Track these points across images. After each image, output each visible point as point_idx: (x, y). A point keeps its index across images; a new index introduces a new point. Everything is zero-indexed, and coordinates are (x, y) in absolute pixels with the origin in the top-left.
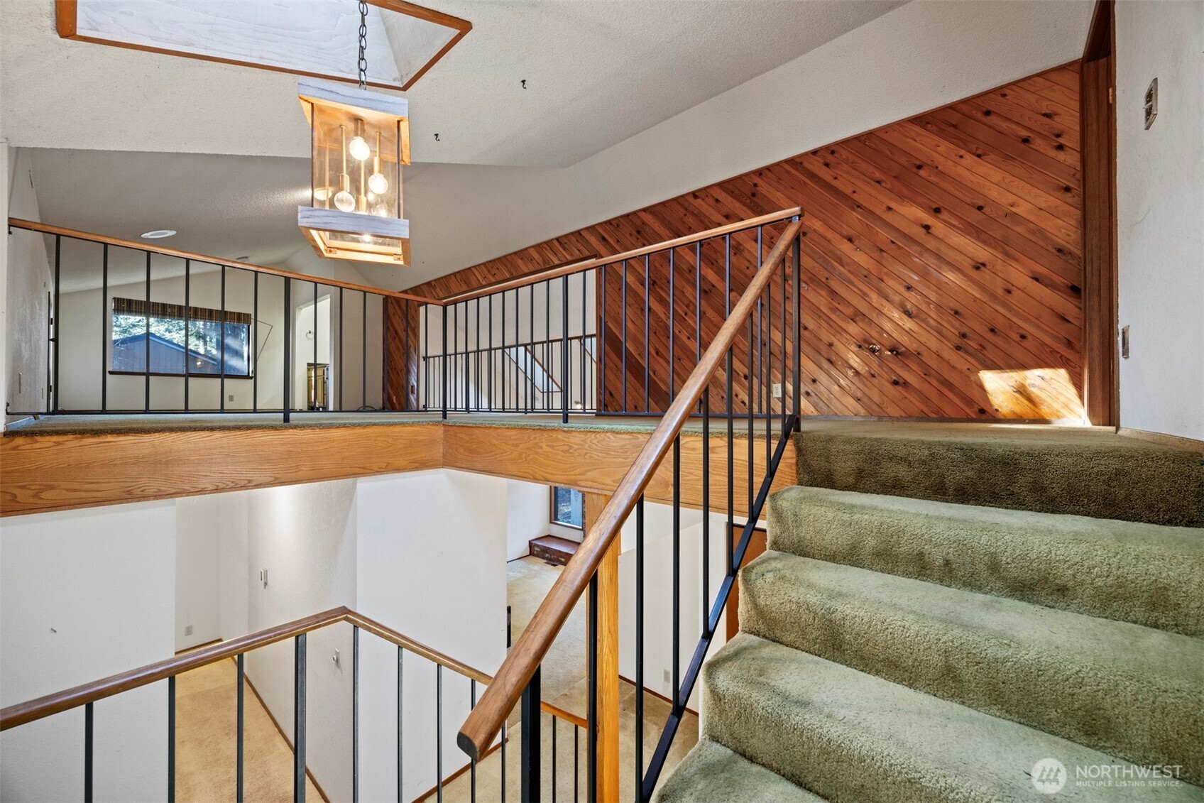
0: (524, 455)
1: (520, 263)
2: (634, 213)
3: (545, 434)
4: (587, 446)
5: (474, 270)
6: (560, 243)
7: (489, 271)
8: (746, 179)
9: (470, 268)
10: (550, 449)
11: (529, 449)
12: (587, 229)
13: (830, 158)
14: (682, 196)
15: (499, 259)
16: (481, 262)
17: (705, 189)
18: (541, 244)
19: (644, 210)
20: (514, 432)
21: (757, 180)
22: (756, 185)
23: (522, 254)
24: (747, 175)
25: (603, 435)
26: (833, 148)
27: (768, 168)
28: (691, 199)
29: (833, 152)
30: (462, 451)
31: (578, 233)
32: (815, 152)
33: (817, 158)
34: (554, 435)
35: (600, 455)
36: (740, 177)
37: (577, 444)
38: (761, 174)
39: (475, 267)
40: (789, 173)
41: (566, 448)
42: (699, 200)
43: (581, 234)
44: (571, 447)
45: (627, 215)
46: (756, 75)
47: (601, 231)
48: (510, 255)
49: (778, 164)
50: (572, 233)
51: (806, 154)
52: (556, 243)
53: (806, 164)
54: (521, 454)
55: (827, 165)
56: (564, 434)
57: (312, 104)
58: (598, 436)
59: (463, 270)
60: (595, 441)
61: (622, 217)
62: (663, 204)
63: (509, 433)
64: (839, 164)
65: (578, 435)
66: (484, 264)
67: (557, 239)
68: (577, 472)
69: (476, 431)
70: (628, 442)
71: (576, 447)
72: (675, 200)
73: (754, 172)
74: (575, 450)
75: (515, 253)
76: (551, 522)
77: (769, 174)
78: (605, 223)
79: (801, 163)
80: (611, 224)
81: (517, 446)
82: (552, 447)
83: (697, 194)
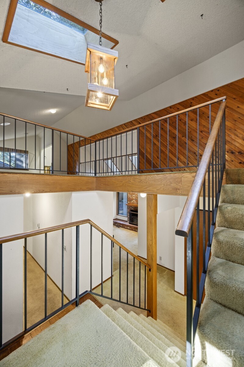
0: (124, 184)
1: (112, 132)
2: (150, 114)
3: (132, 177)
4: (147, 180)
5: (97, 135)
6: (125, 125)
7: (102, 135)
8: (188, 101)
9: (95, 135)
10: (133, 182)
11: (126, 182)
12: (134, 120)
13: (217, 92)
14: (166, 108)
15: (105, 131)
16: (99, 133)
17: (174, 105)
18: (119, 126)
19: (153, 113)
20: (121, 178)
21: (192, 101)
22: (191, 103)
23: (112, 129)
24: (189, 100)
25: (153, 176)
26: (219, 89)
27: (196, 97)
28: (169, 109)
29: (218, 90)
30: (102, 185)
31: (131, 122)
32: (212, 91)
33: (213, 93)
34: (135, 177)
35: (152, 182)
36: (186, 101)
37: (144, 179)
38: (193, 99)
39: (97, 134)
40: (203, 98)
41: (140, 181)
42: (172, 109)
43: (132, 122)
44: (141, 180)
45: (148, 115)
46: (195, 66)
47: (139, 121)
48: (109, 130)
49: (199, 96)
50: (129, 122)
51: (209, 92)
52: (124, 125)
53: (209, 95)
54: (123, 184)
55: (216, 95)
56: (139, 177)
57: (90, 52)
58: (151, 176)
59: (93, 136)
60: (150, 178)
61: (146, 116)
62: (160, 111)
63: (119, 178)
64: (221, 94)
65: (144, 176)
66: (100, 133)
67: (124, 124)
68: (143, 188)
69: (107, 178)
70: (162, 177)
71: (143, 180)
72: (164, 109)
73: (191, 99)
74: (143, 181)
75: (110, 129)
76: (117, 215)
77: (196, 99)
78: (140, 118)
79: (207, 95)
80: (142, 118)
81: (122, 182)
82: (135, 181)
83: (171, 107)
